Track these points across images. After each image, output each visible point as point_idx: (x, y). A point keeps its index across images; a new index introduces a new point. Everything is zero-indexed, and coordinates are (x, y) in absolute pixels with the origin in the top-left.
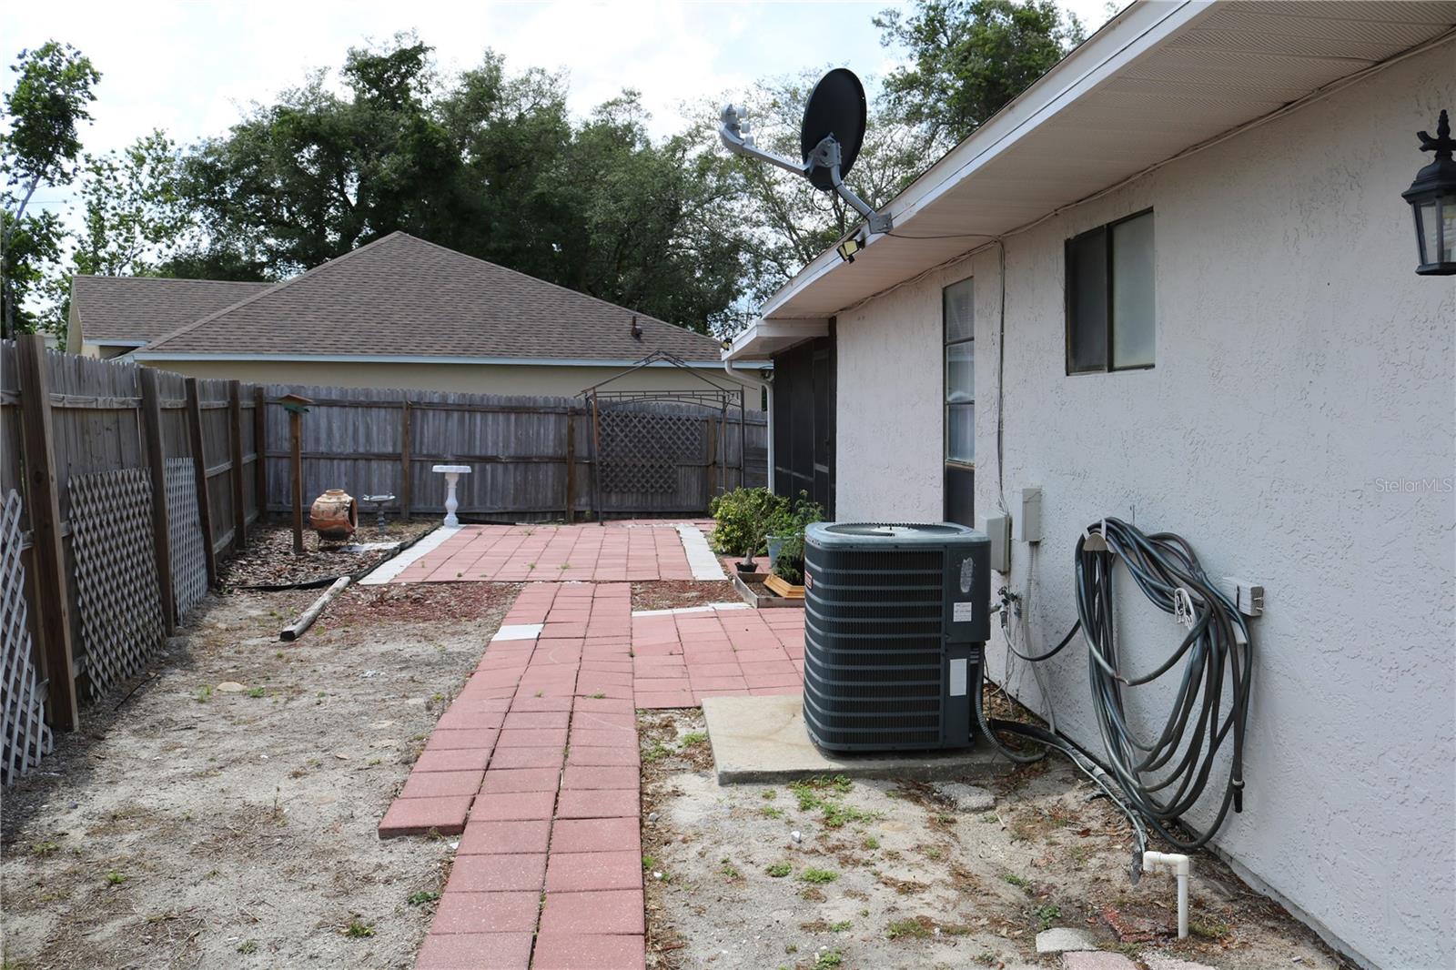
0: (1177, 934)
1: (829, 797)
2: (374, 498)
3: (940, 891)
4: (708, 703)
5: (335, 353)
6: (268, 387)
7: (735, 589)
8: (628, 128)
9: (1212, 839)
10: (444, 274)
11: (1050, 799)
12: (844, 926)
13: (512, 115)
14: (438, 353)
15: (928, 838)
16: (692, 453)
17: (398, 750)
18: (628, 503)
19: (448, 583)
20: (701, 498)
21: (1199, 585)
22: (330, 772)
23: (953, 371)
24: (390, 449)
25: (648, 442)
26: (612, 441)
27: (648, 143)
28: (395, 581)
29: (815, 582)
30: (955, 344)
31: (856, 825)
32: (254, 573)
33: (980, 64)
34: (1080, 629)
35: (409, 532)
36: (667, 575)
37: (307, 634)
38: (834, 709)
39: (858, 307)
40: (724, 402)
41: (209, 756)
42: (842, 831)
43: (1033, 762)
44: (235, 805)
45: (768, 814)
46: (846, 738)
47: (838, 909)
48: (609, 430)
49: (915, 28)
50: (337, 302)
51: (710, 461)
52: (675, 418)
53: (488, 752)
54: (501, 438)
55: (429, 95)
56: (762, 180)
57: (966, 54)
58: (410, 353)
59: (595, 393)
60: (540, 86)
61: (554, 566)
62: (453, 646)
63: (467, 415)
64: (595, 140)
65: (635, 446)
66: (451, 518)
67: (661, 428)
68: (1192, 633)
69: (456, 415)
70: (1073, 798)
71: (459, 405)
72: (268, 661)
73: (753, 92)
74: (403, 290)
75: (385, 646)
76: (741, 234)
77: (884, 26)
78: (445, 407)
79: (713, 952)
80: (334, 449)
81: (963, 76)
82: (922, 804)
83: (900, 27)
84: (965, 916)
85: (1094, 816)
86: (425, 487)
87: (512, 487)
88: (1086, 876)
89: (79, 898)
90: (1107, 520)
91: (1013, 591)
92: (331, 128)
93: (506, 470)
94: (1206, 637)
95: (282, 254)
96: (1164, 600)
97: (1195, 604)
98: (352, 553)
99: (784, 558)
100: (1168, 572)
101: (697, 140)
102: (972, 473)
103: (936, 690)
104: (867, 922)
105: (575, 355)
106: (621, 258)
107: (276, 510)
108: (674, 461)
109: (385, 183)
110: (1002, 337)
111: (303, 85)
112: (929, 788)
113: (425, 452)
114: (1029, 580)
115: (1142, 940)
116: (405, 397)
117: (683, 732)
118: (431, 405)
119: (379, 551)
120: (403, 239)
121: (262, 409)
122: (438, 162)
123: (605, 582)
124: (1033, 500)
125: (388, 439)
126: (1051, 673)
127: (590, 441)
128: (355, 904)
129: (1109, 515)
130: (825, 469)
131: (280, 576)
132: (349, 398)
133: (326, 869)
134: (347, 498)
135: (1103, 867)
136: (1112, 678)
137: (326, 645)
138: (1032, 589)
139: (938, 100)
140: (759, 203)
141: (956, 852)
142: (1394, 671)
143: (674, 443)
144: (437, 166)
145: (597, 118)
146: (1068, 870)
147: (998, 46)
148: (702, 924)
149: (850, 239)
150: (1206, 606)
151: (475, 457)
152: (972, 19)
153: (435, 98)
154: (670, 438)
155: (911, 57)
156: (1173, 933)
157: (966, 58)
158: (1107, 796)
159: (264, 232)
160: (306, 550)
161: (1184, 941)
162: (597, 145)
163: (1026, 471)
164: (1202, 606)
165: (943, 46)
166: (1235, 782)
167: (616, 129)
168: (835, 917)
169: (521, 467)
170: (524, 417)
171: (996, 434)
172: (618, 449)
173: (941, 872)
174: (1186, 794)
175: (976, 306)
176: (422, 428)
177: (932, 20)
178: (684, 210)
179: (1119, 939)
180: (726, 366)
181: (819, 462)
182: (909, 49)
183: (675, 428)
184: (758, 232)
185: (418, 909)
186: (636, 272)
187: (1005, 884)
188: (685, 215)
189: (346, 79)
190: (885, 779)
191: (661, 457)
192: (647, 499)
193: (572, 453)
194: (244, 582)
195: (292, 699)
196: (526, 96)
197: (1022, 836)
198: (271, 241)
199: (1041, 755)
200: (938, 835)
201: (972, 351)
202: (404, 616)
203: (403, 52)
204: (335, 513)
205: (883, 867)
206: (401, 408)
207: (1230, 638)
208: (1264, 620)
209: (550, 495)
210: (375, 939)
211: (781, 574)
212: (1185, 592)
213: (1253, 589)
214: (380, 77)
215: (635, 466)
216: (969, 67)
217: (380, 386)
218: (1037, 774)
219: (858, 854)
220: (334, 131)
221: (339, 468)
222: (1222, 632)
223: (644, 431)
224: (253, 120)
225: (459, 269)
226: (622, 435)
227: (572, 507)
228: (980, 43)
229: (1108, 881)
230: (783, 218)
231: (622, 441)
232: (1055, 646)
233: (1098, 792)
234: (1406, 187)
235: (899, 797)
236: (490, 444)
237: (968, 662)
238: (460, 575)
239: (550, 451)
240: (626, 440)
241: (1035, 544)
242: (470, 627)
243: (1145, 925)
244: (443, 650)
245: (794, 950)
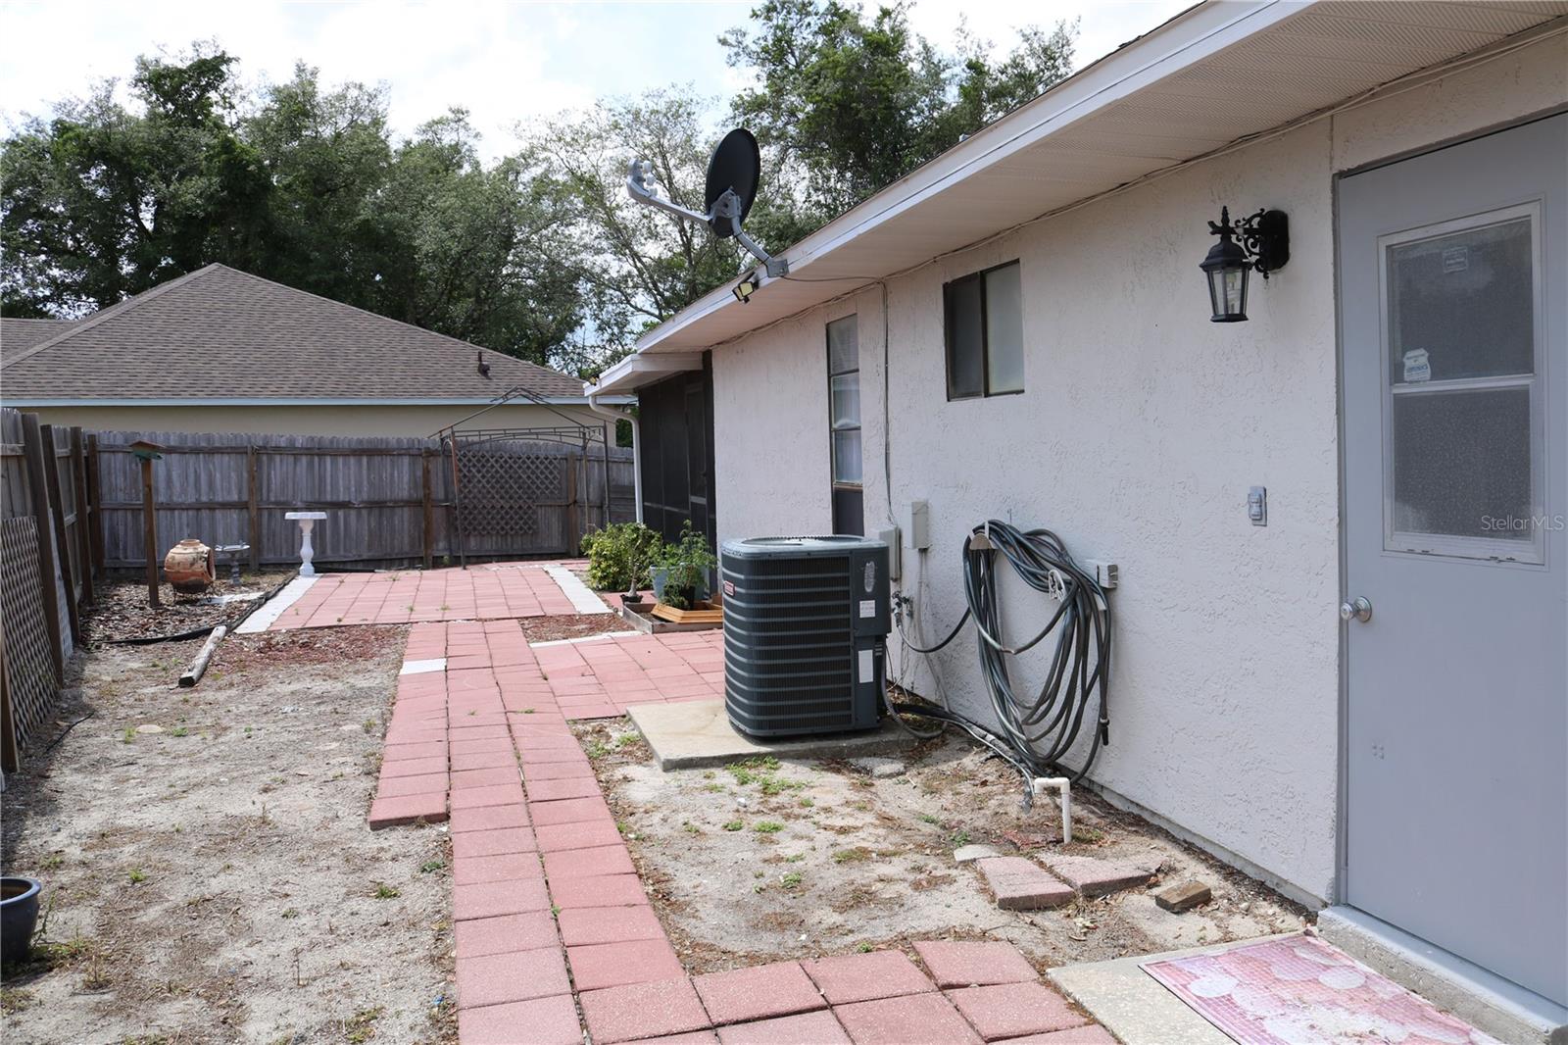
0: (1063, 841)
1: (763, 773)
2: (227, 548)
3: (872, 830)
4: (634, 711)
5: (162, 397)
6: (99, 434)
7: (624, 619)
8: (456, 148)
9: (1086, 775)
10: (272, 309)
11: (950, 764)
12: (800, 858)
13: (327, 132)
14: (274, 394)
15: (854, 796)
16: (552, 492)
17: (355, 764)
18: (488, 546)
19: (330, 627)
20: (563, 539)
21: (1066, 567)
22: (297, 786)
23: (837, 401)
24: (235, 497)
25: (507, 482)
26: (469, 482)
27: (476, 165)
28: (272, 629)
29: (737, 589)
30: (839, 377)
31: (791, 792)
32: (116, 628)
33: (829, 87)
34: (970, 617)
35: (267, 582)
36: (550, 611)
37: (202, 679)
38: (758, 700)
39: (734, 341)
40: (584, 439)
41: (167, 784)
42: (780, 797)
43: (934, 738)
44: (218, 818)
45: (712, 789)
46: (771, 725)
47: (788, 847)
48: (465, 471)
49: (763, 48)
50: (156, 342)
51: (571, 501)
52: (532, 457)
53: (446, 760)
54: (353, 482)
55: (233, 111)
56: (603, 206)
57: (816, 77)
58: (243, 396)
59: (453, 433)
60: (357, 102)
61: (436, 608)
62: (361, 682)
63: (316, 459)
64: (421, 162)
65: (493, 487)
66: (306, 567)
67: (520, 467)
68: (1064, 603)
69: (304, 460)
70: (970, 761)
71: (307, 449)
72: (175, 706)
73: (593, 114)
74: (229, 327)
75: (290, 686)
76: (582, 261)
77: (730, 45)
78: (293, 451)
79: (695, 882)
80: (175, 499)
81: (814, 100)
82: (843, 774)
83: (747, 46)
84: (895, 844)
85: (991, 771)
86: (274, 536)
87: (366, 533)
88: (988, 812)
89: (108, 894)
90: (989, 522)
91: (904, 594)
92: (124, 146)
93: (359, 516)
94: (1075, 607)
95: (68, 287)
96: (1039, 582)
97: (1065, 582)
98: (213, 605)
99: (671, 587)
100: (1039, 559)
101: (532, 161)
102: (861, 492)
103: (847, 678)
104: (816, 854)
105: (420, 394)
106: (453, 290)
107: (113, 566)
108: (534, 501)
109: (188, 209)
110: (887, 368)
111: (87, 97)
112: (846, 763)
113: (273, 499)
114: (921, 583)
115: (1037, 846)
116: (250, 442)
117: (616, 735)
118: (278, 450)
119: (242, 602)
120: (223, 271)
121: (95, 456)
122: (249, 186)
123: (491, 620)
124: (921, 511)
125: (233, 488)
126: (942, 662)
127: (447, 484)
128: (374, 876)
129: (991, 518)
130: (703, 501)
131: (147, 630)
132: (190, 444)
133: (333, 855)
134: (204, 548)
135: (1001, 805)
136: (997, 652)
137: (230, 688)
138: (922, 593)
139: (787, 124)
140: (600, 229)
141: (878, 805)
142: (1212, 617)
143: (533, 483)
144: (248, 190)
145: (421, 138)
146: (973, 810)
147: (849, 70)
148: (680, 865)
149: (745, 281)
150: (1074, 583)
151: (327, 503)
152: (820, 40)
153: (240, 115)
154: (529, 477)
155: (758, 77)
156: (1059, 841)
157: (816, 82)
158: (999, 756)
159: (45, 262)
160: (161, 604)
161: (1068, 845)
162: (422, 166)
163: (910, 488)
164: (1070, 584)
165: (791, 67)
166: (1102, 721)
167: (442, 149)
168: (790, 853)
169: (376, 512)
170: (377, 459)
171: (884, 456)
172: (476, 490)
173: (869, 818)
174: (1063, 742)
175: (861, 339)
176: (269, 474)
177: (780, 40)
178: (519, 236)
179: (1019, 848)
180: (590, 401)
181: (694, 494)
182: (757, 69)
183: (533, 467)
184: (599, 259)
185: (431, 874)
186: (469, 303)
187: (923, 823)
188: (520, 241)
189: (136, 91)
190: (808, 758)
191: (520, 498)
192: (506, 539)
193: (427, 496)
194: (109, 637)
195: (220, 735)
196: (342, 113)
197: (931, 791)
198: (55, 272)
199: (939, 732)
200: (862, 794)
201: (857, 381)
202: (297, 659)
203: (203, 62)
204: (192, 564)
205: (822, 819)
206: (246, 453)
207: (1094, 606)
208: (1118, 591)
209: (406, 540)
210: (402, 898)
211: (669, 602)
212: (1059, 575)
213: (1109, 566)
214: (176, 90)
215: (493, 507)
216: (820, 91)
217: (223, 431)
218: (937, 747)
219: (797, 811)
220: (127, 150)
221: (180, 518)
222: (1086, 600)
223: (502, 471)
224: (24, 133)
225: (288, 304)
226: (479, 476)
227: (429, 551)
228: (831, 65)
229: (1006, 813)
230: (627, 245)
231: (479, 482)
232: (945, 638)
233: (991, 754)
234: (1202, 260)
235: (823, 770)
236: (342, 489)
237: (874, 653)
238: (340, 620)
239: (405, 495)
240: (484, 481)
241: (924, 551)
242: (370, 665)
243: (1038, 838)
244: (352, 687)
245: (762, 875)
